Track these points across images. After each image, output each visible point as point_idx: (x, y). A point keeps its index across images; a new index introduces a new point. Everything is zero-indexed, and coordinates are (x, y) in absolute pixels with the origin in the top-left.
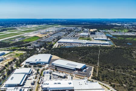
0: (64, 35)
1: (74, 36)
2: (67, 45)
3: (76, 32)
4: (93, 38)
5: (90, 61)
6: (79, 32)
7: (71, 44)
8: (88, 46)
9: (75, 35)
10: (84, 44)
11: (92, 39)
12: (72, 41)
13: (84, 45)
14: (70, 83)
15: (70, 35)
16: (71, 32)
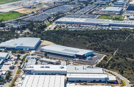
0: (71, 11)
1: (90, 13)
2: (73, 26)
3: (98, 4)
4: (128, 16)
5: (104, 48)
6: (104, 5)
7: (80, 26)
8: (110, 29)
9: (93, 11)
10: (105, 26)
11: (126, 18)
12: (83, 20)
13: (104, 28)
14: (63, 68)
15: (83, 11)
16: (86, 5)
